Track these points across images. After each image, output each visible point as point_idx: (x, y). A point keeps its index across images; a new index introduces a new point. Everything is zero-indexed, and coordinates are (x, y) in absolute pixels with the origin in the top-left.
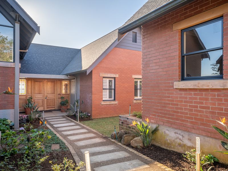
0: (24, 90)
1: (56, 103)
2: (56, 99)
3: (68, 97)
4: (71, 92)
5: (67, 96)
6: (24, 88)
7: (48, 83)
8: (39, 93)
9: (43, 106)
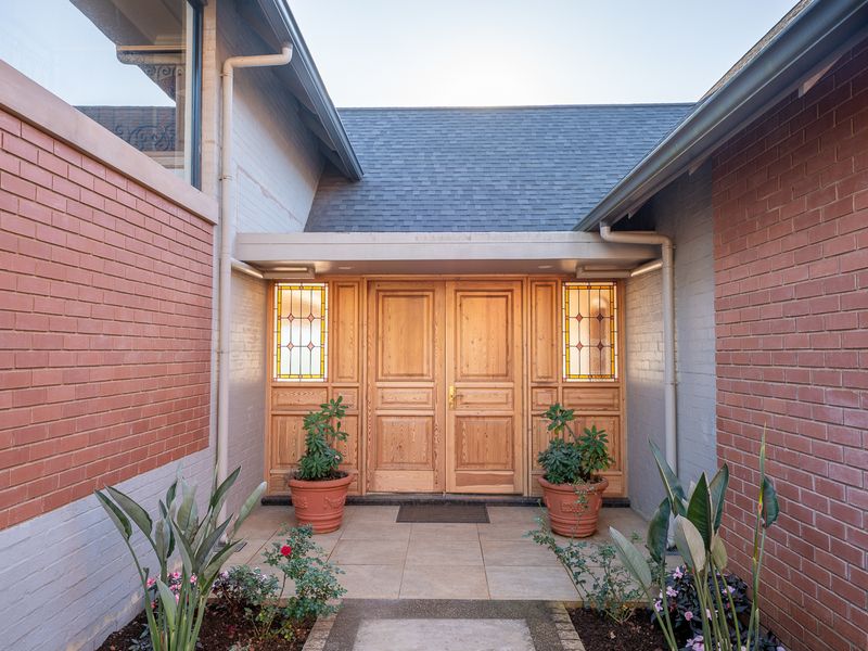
0: (316, 352)
1: (518, 450)
2: (518, 419)
3: (606, 407)
4: (634, 372)
5: (605, 397)
6: (317, 341)
7: (465, 301)
8: (410, 376)
9: (432, 462)
